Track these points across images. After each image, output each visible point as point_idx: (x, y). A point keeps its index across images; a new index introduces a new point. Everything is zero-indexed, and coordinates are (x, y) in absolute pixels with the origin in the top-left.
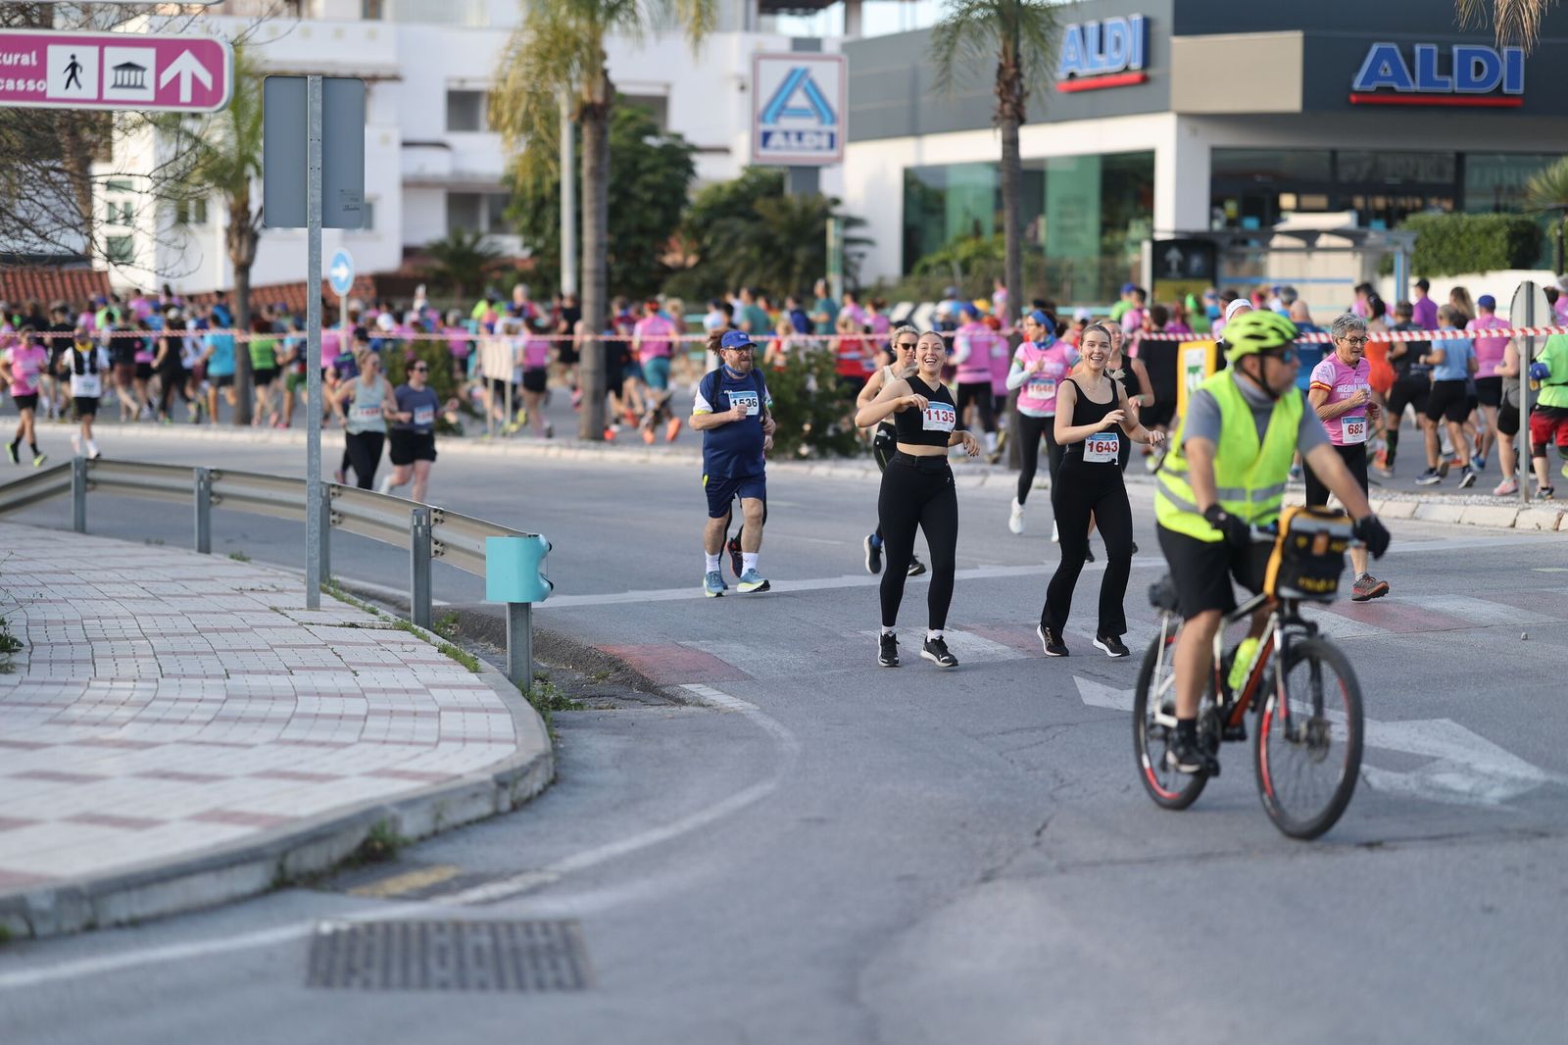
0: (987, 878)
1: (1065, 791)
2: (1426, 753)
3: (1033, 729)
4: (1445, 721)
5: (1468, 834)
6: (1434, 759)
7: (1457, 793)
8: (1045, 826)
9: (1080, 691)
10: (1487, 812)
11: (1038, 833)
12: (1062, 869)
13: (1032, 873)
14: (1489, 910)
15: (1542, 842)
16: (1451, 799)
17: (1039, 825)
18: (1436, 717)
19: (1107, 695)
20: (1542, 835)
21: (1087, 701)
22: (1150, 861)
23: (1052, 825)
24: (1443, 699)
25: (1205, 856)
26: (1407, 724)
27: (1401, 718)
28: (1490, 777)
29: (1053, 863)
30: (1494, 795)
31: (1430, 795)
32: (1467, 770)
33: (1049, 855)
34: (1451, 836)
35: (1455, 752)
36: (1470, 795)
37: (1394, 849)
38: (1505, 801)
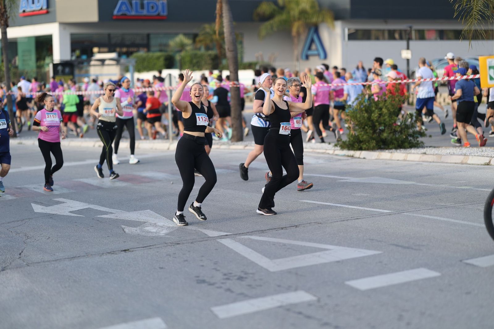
0: (3, 270)
1: (29, 240)
2: (142, 221)
3: (18, 221)
4: (148, 210)
5: (155, 245)
6: (145, 223)
7: (152, 233)
8: (22, 252)
9: (33, 208)
10: (161, 238)
11: (20, 254)
12: (28, 265)
13: (18, 267)
14: (162, 268)
15: (178, 246)
16: (150, 234)
17: (20, 252)
18: (146, 210)
19: (42, 209)
20: (178, 244)
21: (35, 211)
22: (56, 260)
23: (24, 252)
24: (147, 204)
25: (74, 258)
26: (136, 212)
27: (135, 210)
28: (162, 227)
29: (25, 263)
30: (163, 232)
31: (144, 234)
32: (155, 225)
33: (24, 261)
34: (150, 246)
35: (151, 220)
36: (156, 233)
37: (133, 251)
38: (167, 234)
